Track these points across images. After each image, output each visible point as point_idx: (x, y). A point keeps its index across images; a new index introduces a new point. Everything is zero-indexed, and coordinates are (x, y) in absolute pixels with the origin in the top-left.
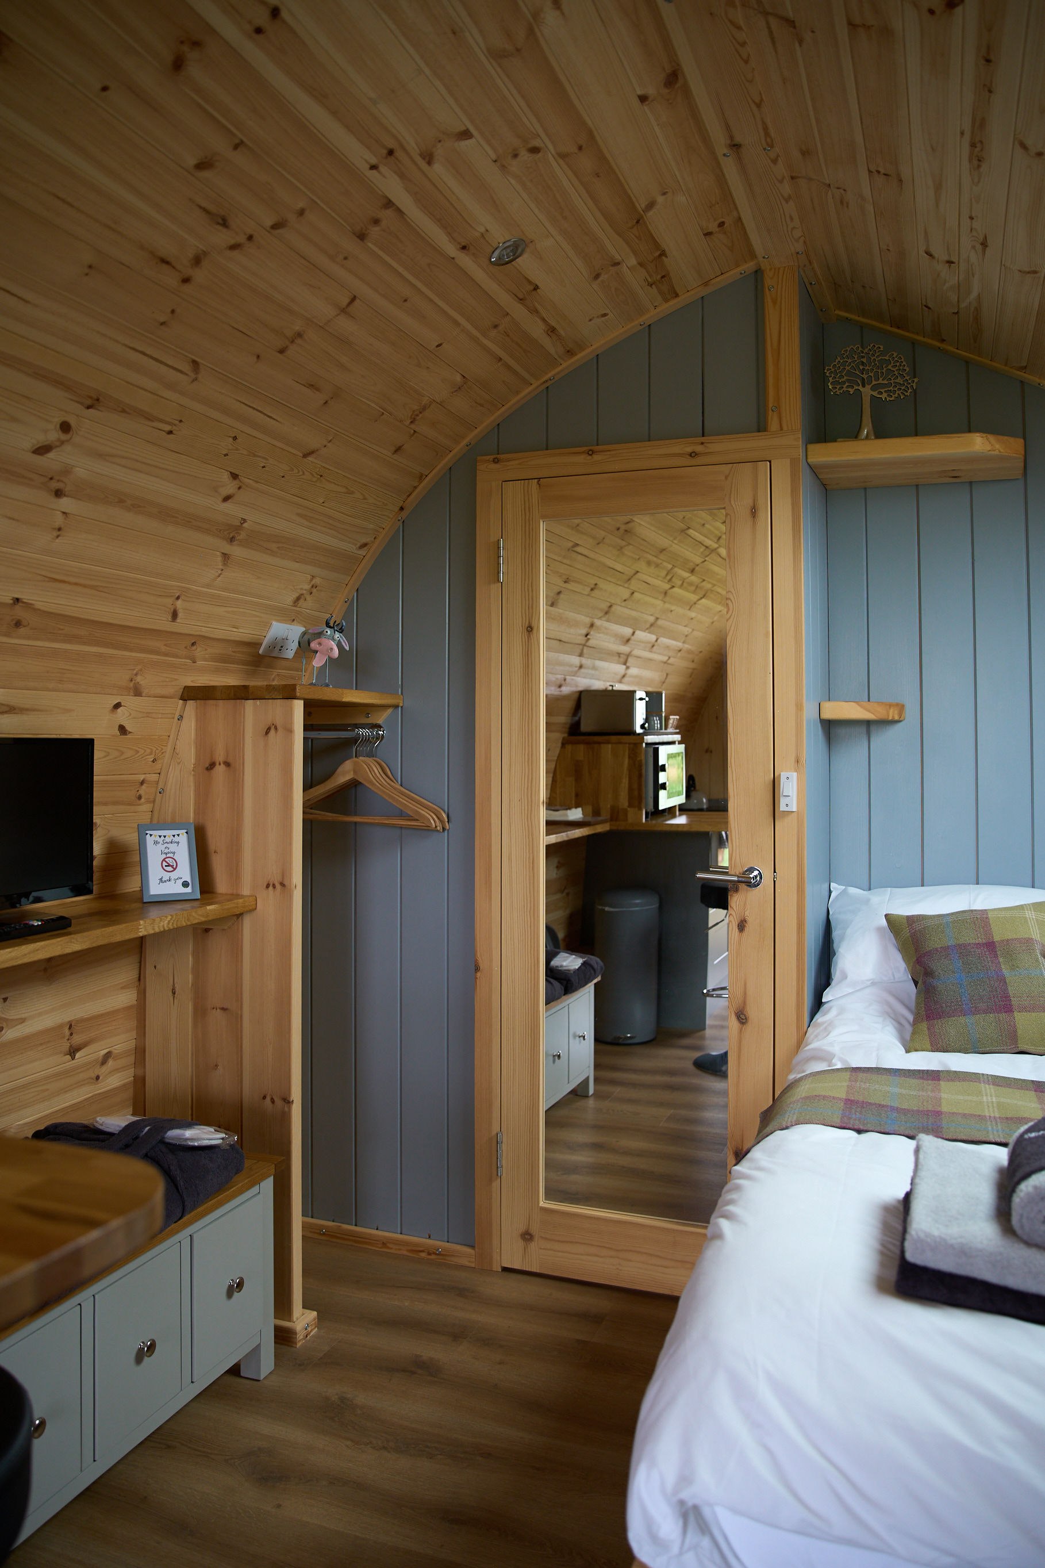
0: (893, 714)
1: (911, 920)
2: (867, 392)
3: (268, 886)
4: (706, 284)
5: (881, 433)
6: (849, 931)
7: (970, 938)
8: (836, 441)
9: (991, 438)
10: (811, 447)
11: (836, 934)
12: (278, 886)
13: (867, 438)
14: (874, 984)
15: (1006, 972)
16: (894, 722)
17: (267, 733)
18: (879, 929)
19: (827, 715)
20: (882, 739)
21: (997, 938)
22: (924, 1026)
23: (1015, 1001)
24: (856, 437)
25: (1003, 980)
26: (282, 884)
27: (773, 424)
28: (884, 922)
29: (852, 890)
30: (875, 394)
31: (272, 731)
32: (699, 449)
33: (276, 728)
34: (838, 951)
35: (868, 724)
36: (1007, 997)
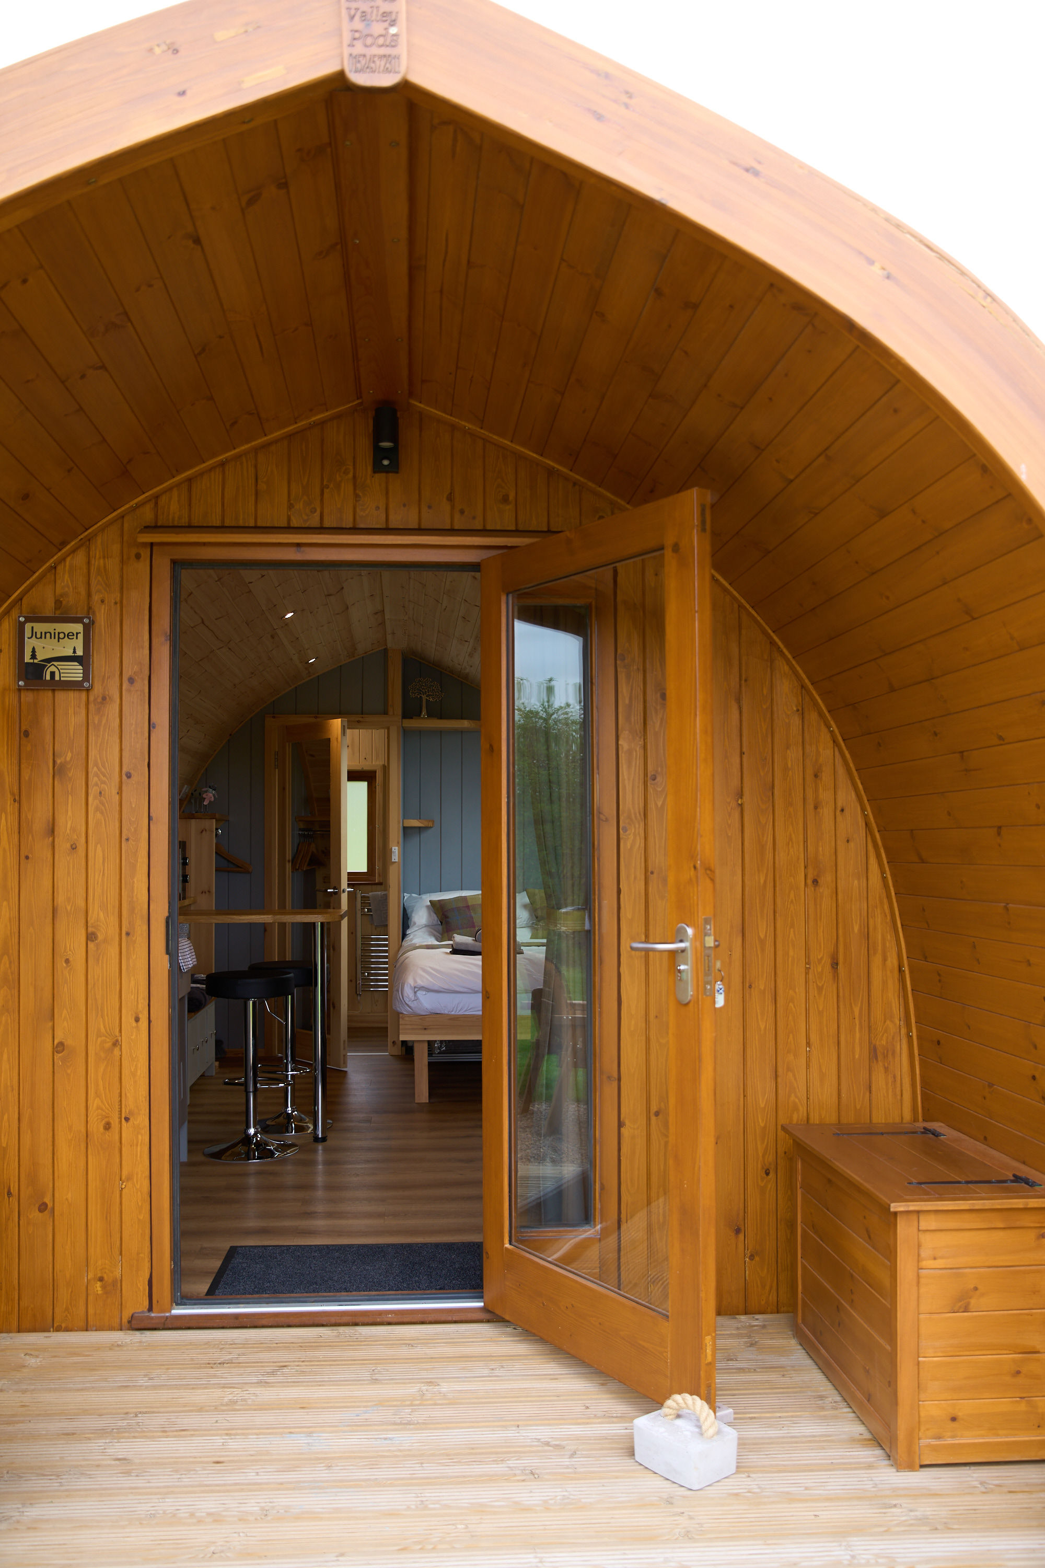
0: (430, 824)
1: (439, 901)
2: (424, 697)
3: (202, 893)
4: (366, 653)
5: (430, 715)
6: (415, 909)
7: (461, 905)
8: (412, 718)
9: (470, 721)
10: (404, 720)
11: (409, 911)
12: (207, 893)
13: (424, 718)
14: (426, 926)
15: (473, 915)
16: (431, 827)
17: (202, 832)
18: (427, 907)
19: (406, 825)
20: (425, 835)
21: (470, 904)
22: (446, 935)
23: (476, 924)
24: (420, 716)
25: (472, 918)
26: (209, 892)
27: (391, 713)
28: (429, 904)
29: (414, 895)
30: (428, 698)
31: (204, 832)
32: (361, 719)
33: (206, 830)
34: (411, 915)
35: (420, 828)
36: (473, 923)
